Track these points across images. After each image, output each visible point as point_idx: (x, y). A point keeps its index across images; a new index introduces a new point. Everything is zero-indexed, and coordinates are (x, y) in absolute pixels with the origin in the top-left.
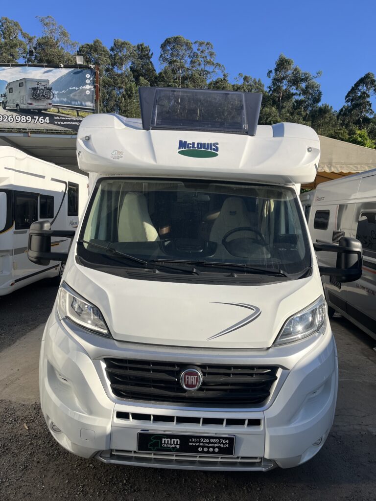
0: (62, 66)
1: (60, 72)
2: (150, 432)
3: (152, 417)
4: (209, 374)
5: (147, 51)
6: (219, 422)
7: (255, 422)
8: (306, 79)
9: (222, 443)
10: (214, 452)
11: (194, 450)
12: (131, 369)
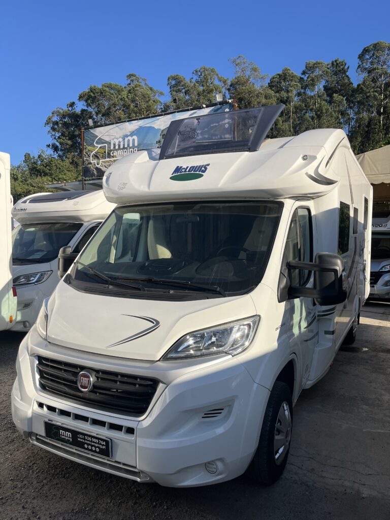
0: (204, 106)
1: (203, 112)
2: (53, 423)
3: (57, 410)
4: (102, 379)
5: (343, 65)
6: (102, 423)
7: (130, 431)
9: (101, 444)
10: (95, 451)
11: (81, 445)
12: (52, 367)
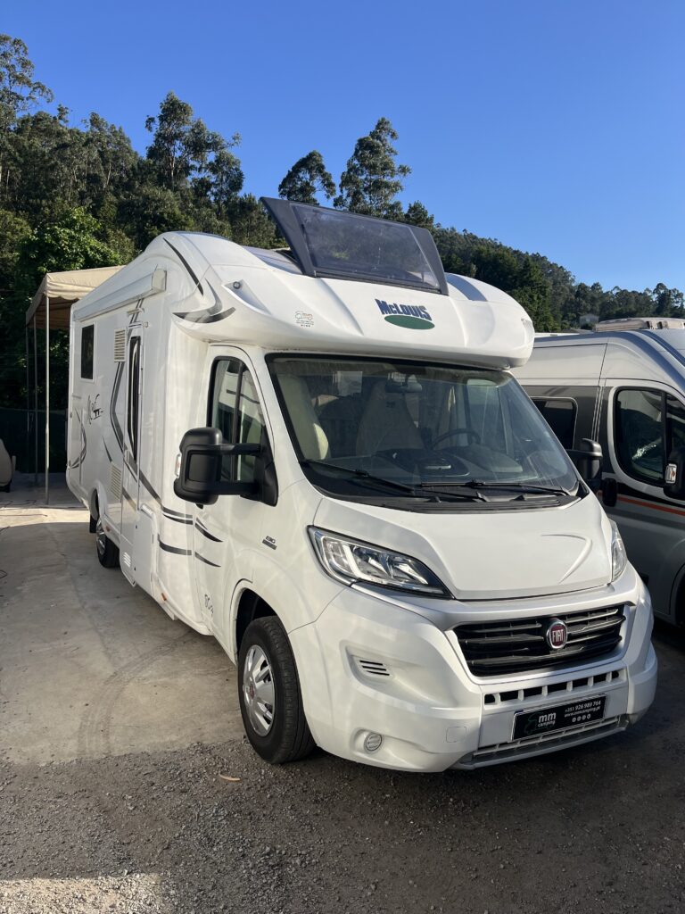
2: (526, 711)
3: (521, 693)
8: (215, 145)
9: (595, 706)
10: (586, 720)
11: (568, 722)
